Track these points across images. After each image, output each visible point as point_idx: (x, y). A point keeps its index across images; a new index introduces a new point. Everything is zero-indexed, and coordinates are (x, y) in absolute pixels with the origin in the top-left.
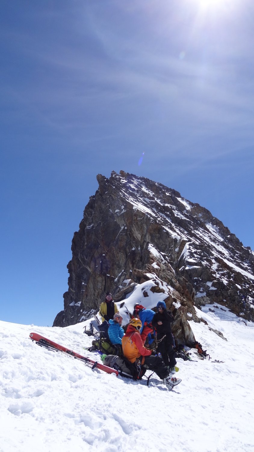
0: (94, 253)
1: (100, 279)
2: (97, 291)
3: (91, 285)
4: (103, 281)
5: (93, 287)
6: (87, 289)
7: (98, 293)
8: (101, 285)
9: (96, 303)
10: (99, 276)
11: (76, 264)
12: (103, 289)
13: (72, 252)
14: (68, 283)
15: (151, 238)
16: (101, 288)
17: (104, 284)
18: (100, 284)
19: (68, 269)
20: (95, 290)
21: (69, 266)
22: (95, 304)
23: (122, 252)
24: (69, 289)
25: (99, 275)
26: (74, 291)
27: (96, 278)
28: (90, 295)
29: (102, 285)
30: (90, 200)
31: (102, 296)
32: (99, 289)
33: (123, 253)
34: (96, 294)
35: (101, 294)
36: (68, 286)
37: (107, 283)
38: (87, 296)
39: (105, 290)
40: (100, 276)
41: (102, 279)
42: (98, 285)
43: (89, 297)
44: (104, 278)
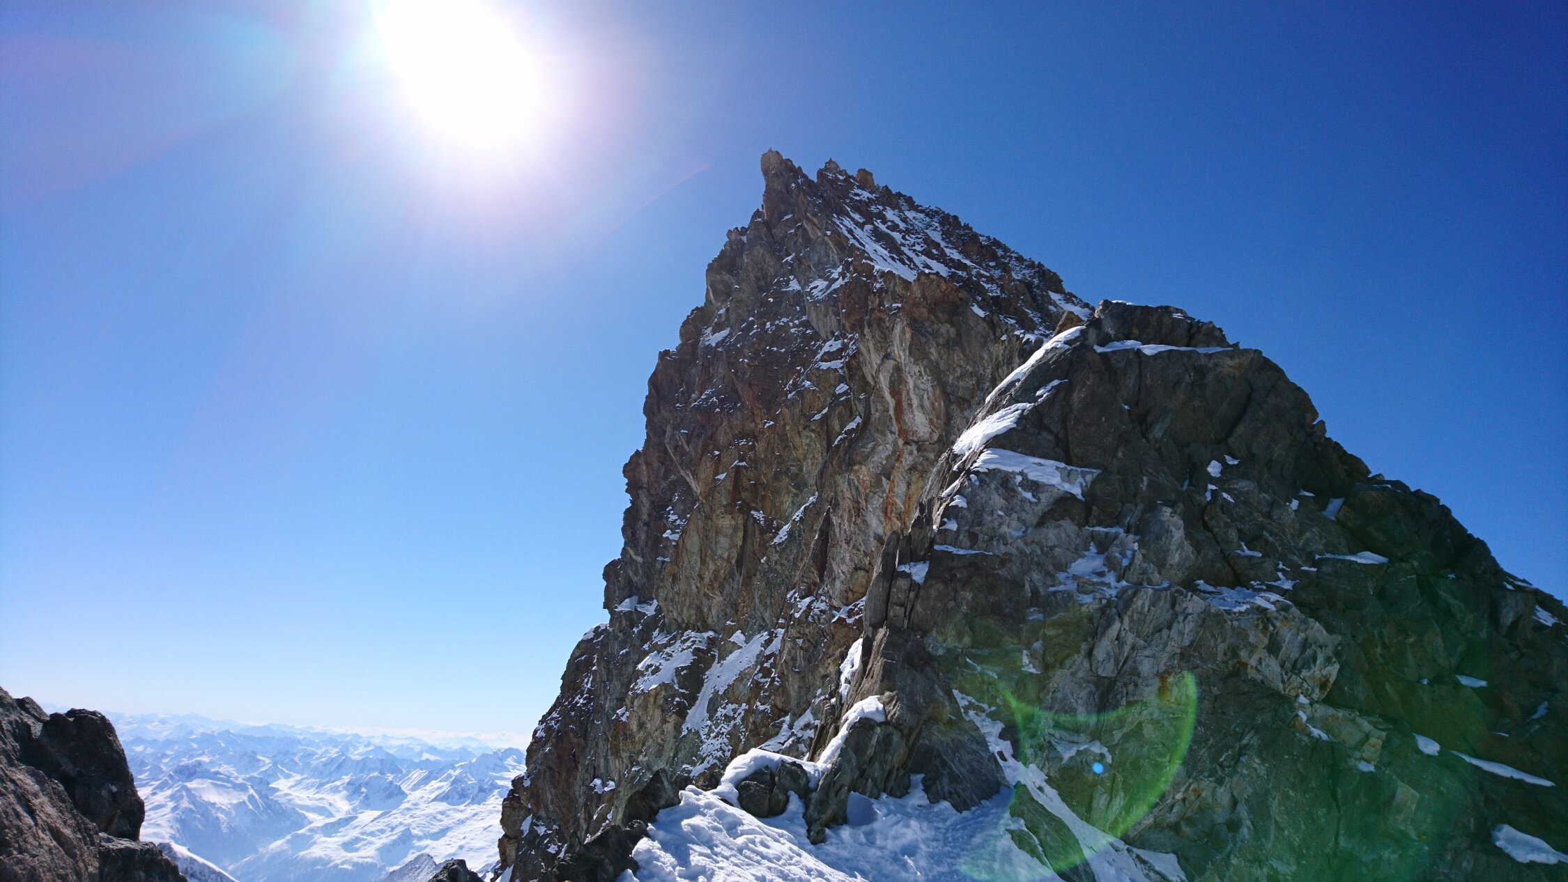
0: (717, 429)
1: (726, 522)
2: (712, 567)
3: (693, 542)
4: (735, 529)
5: (701, 551)
6: (678, 553)
7: (716, 572)
8: (727, 546)
9: (705, 610)
10: (726, 512)
11: (656, 464)
12: (733, 561)
13: (645, 419)
14: (624, 530)
15: (912, 337)
16: (726, 555)
17: (740, 543)
18: (723, 541)
19: (626, 481)
20: (703, 562)
21: (630, 469)
22: (701, 612)
23: (813, 431)
24: (624, 551)
25: (725, 506)
26: (639, 559)
27: (714, 517)
28: (687, 578)
29: (733, 545)
30: (730, 243)
31: (727, 586)
32: (721, 557)
33: (819, 433)
34: (708, 576)
35: (725, 578)
36: (623, 541)
37: (749, 541)
38: (675, 579)
39: (739, 563)
40: (729, 510)
41: (733, 523)
42: (716, 543)
43: (682, 586)
44: (740, 522)
